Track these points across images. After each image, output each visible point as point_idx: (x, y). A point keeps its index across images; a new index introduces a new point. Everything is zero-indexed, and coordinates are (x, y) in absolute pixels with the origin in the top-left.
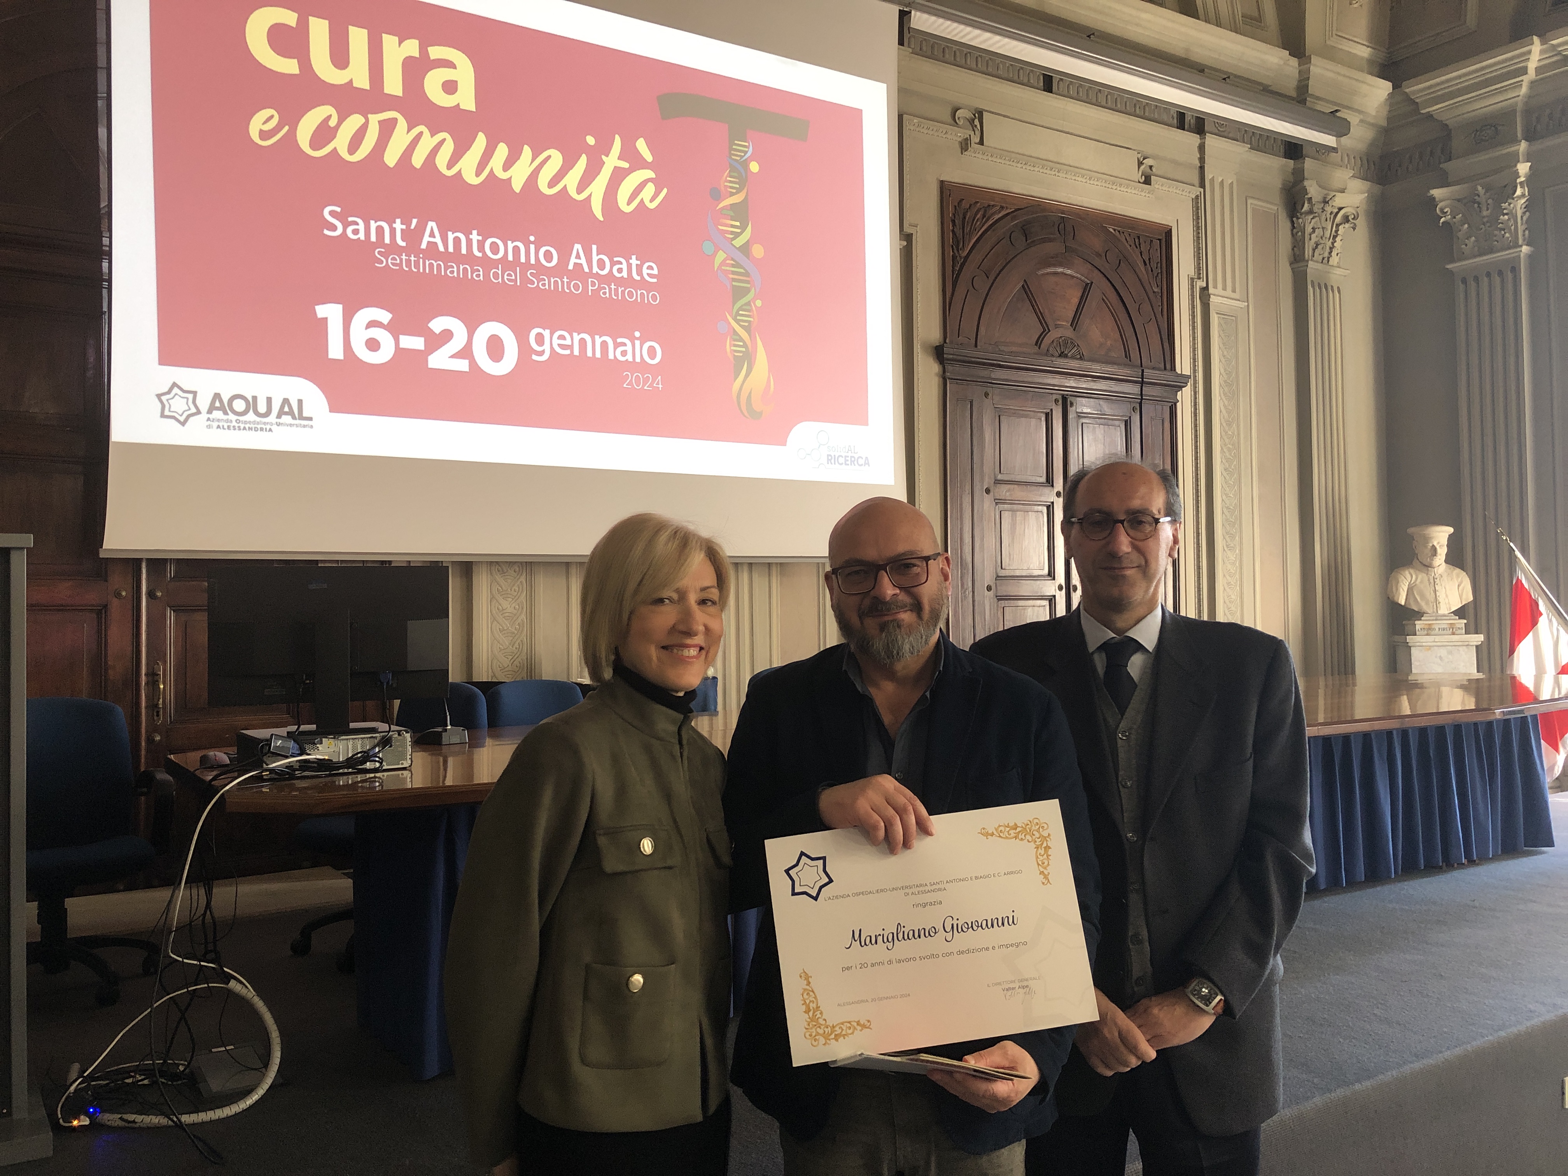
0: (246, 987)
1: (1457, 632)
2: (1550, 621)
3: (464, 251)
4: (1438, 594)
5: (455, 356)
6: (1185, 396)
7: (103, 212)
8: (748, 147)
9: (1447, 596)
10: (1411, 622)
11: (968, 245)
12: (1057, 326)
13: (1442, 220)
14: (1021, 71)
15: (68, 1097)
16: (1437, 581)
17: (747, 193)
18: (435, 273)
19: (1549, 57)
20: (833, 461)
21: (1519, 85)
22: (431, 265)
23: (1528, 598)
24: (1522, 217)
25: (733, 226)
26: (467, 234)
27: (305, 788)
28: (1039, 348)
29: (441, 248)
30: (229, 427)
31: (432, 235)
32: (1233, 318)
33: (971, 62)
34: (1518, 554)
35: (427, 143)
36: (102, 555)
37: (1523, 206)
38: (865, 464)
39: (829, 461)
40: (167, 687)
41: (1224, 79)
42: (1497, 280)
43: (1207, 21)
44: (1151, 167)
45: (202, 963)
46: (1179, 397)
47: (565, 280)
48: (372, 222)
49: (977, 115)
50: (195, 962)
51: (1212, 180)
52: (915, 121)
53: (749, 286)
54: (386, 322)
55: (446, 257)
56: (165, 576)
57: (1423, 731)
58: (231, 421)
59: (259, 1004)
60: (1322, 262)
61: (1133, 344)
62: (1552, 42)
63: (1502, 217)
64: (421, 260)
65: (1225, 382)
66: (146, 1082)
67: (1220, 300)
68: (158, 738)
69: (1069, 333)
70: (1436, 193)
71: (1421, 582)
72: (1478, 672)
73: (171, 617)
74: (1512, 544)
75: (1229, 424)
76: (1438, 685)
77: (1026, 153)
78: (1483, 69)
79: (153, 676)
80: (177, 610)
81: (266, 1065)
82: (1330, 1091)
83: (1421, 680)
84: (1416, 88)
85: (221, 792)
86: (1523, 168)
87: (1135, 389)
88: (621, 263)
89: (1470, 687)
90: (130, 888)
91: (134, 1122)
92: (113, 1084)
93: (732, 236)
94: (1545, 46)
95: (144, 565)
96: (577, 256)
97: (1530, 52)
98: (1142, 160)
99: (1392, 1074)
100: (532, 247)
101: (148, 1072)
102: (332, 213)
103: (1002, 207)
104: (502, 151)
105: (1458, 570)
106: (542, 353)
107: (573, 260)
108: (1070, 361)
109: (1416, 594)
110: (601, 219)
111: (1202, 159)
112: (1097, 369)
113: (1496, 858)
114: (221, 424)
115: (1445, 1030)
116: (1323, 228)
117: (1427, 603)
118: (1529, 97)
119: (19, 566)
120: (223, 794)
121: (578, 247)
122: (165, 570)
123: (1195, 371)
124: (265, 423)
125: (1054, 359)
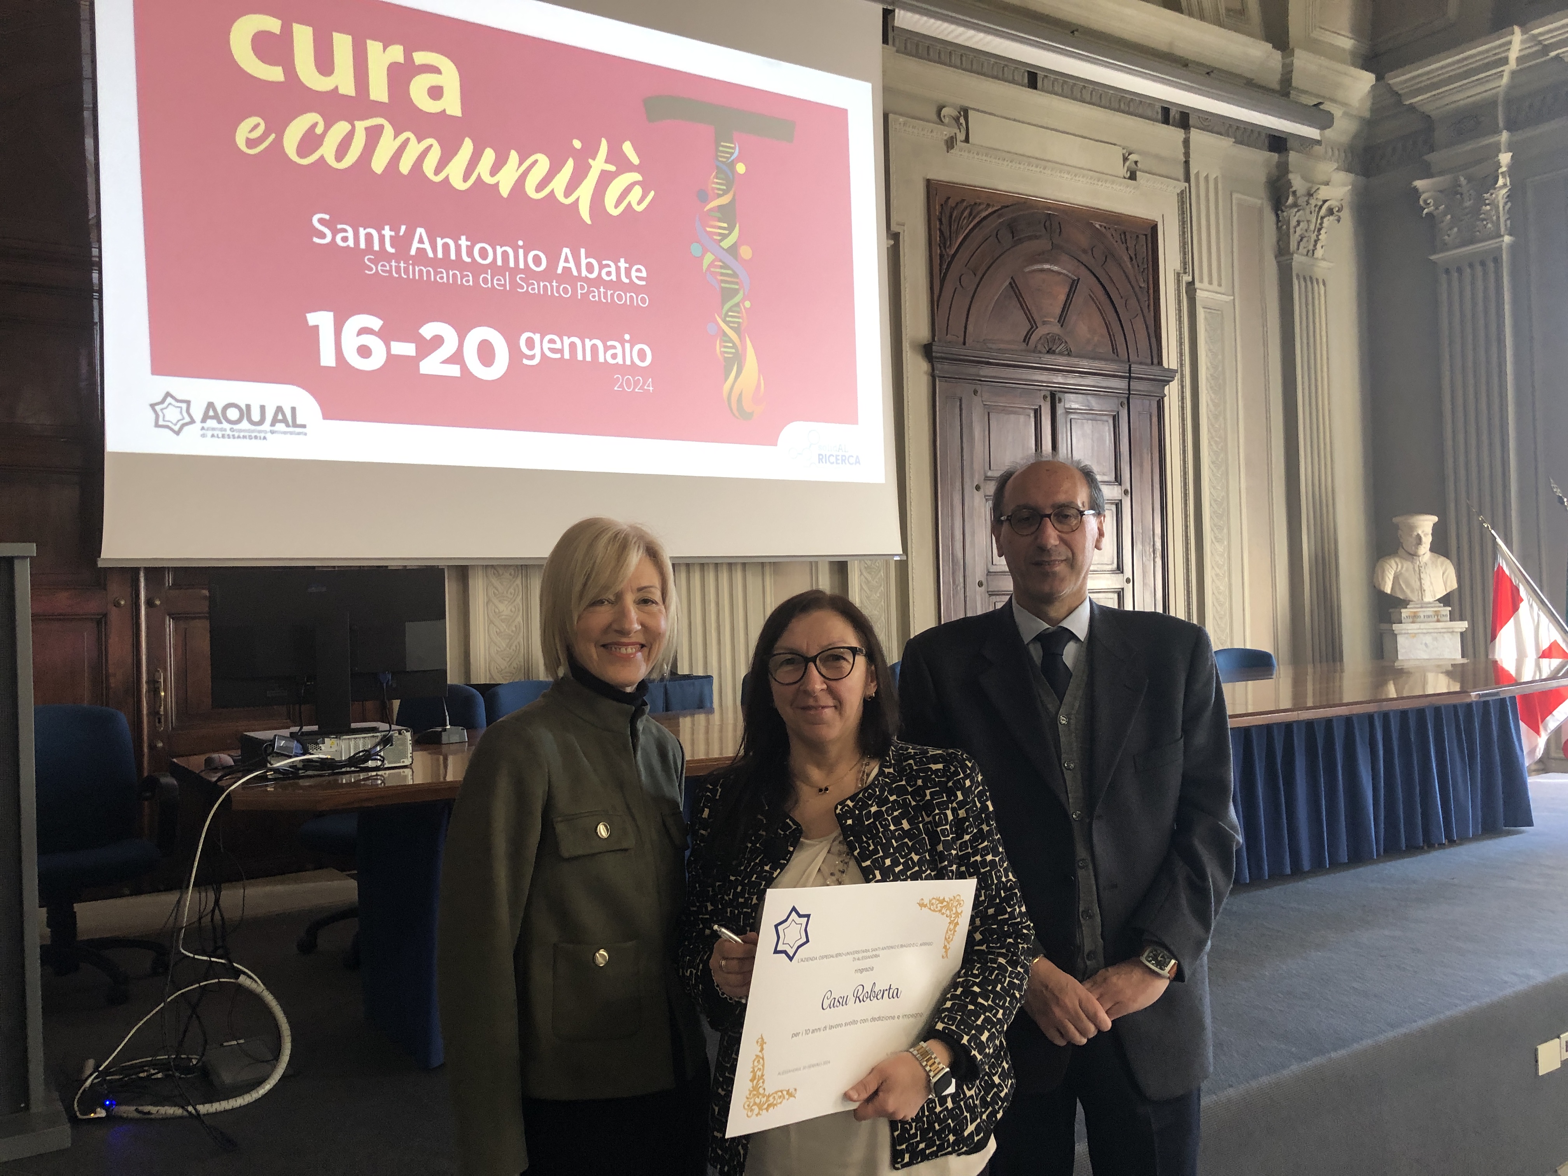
0: (256, 982)
1: (1441, 620)
2: (1531, 606)
3: (453, 256)
4: (1423, 582)
5: (447, 361)
6: (1172, 391)
7: (91, 223)
8: (734, 148)
9: (1431, 583)
10: (1397, 610)
11: (956, 241)
12: (1044, 323)
13: (1426, 211)
14: (1006, 69)
15: (84, 1090)
16: (1422, 569)
17: (734, 195)
18: (425, 279)
19: (1529, 47)
20: (824, 460)
21: (1500, 75)
22: (421, 271)
23: (1508, 584)
24: (1504, 207)
25: (720, 228)
26: (456, 240)
27: (310, 786)
28: (1027, 344)
29: (431, 255)
30: (223, 436)
31: (421, 241)
32: (1219, 312)
33: (955, 60)
34: (1499, 541)
35: (414, 149)
36: (100, 564)
37: (1505, 196)
38: (856, 463)
39: (820, 460)
40: (168, 695)
41: (1208, 73)
42: (1479, 269)
43: (1191, 14)
44: (1136, 162)
45: (213, 959)
46: (1166, 392)
47: (554, 284)
48: (361, 230)
49: (962, 113)
50: (205, 958)
51: (1197, 174)
52: (901, 120)
53: (737, 287)
54: (377, 328)
55: (435, 263)
56: (164, 584)
57: (1404, 714)
58: (225, 430)
59: (269, 998)
60: (1307, 255)
61: (1120, 339)
62: (1533, 32)
63: (1484, 207)
64: (411, 267)
65: (1212, 375)
66: (160, 1076)
67: (1205, 294)
68: (160, 745)
69: (1056, 329)
70: (1419, 184)
71: (1407, 570)
72: (1463, 657)
73: (170, 625)
74: (1493, 532)
75: (1216, 417)
76: (1423, 671)
77: (1012, 151)
78: (1466, 59)
79: (153, 684)
80: (175, 617)
81: (277, 1057)
82: (1307, 1060)
83: (1406, 665)
84: (1398, 79)
85: (228, 791)
86: (1505, 158)
87: (1122, 384)
88: (609, 266)
89: (1454, 672)
90: (137, 892)
91: (149, 1113)
92: (126, 1079)
93: (719, 238)
94: (1525, 36)
95: (142, 574)
96: (566, 259)
97: (1510, 42)
98: (1127, 155)
99: (1368, 1043)
100: (521, 251)
101: (162, 1066)
102: (321, 221)
103: (988, 205)
104: (489, 156)
105: (1442, 558)
106: (532, 357)
107: (562, 264)
108: (1057, 357)
109: (1401, 583)
110: (589, 222)
111: (1187, 154)
112: (1085, 365)
113: (1476, 838)
114: (215, 433)
115: (1420, 1000)
116: (1308, 221)
117: (1412, 591)
118: (1511, 87)
119: (23, 575)
120: (228, 795)
121: (566, 251)
122: (164, 578)
123: (1182, 365)
124: (260, 432)
125: (1041, 355)
